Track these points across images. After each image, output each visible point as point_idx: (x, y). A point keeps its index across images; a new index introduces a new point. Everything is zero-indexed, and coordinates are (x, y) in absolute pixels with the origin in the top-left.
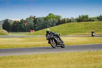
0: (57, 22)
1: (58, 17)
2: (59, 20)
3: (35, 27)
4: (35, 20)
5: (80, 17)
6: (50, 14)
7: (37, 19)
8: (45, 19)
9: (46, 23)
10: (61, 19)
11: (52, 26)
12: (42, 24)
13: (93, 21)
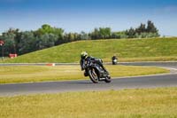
0: (56, 39)
1: (59, 31)
2: (60, 35)
3: (18, 48)
4: (18, 36)
5: (96, 30)
6: (44, 26)
7: (21, 33)
8: (36, 34)
9: (38, 42)
10: (63, 34)
11: (48, 46)
12: (31, 44)
13: (119, 38)
